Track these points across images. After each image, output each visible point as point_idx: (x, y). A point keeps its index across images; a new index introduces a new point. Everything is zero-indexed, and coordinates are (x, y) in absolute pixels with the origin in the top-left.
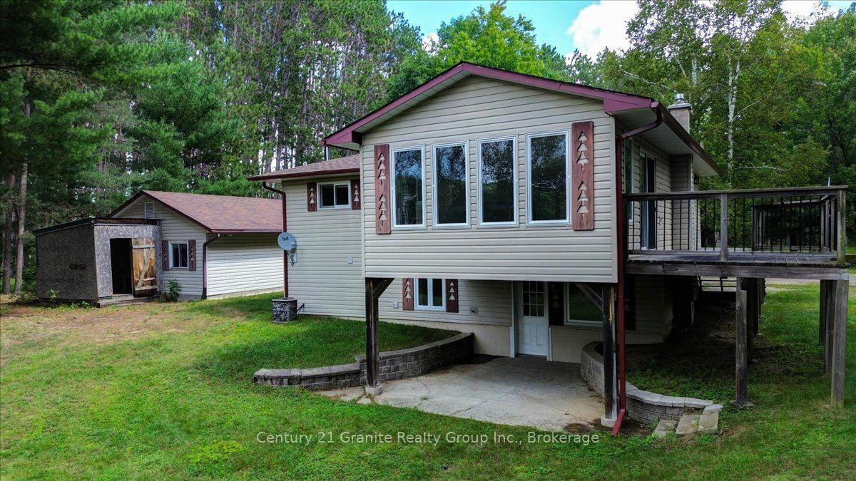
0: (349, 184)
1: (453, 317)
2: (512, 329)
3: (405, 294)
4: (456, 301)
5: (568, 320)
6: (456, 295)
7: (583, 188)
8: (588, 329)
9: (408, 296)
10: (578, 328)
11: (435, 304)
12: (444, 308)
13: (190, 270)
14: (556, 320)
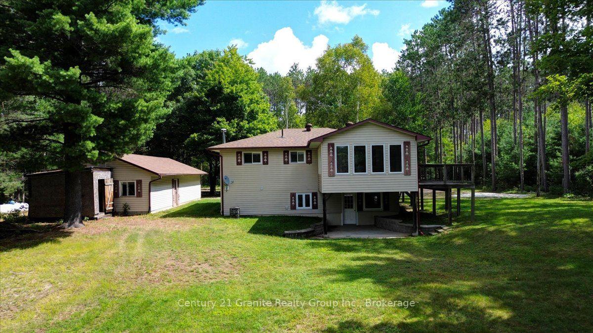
0: (261, 153)
1: (315, 211)
2: (342, 214)
3: (291, 202)
4: (317, 204)
5: (364, 209)
6: (317, 202)
7: (407, 162)
8: (371, 211)
9: (293, 203)
10: (368, 211)
11: (306, 206)
12: (311, 207)
13: (137, 196)
14: (360, 209)
